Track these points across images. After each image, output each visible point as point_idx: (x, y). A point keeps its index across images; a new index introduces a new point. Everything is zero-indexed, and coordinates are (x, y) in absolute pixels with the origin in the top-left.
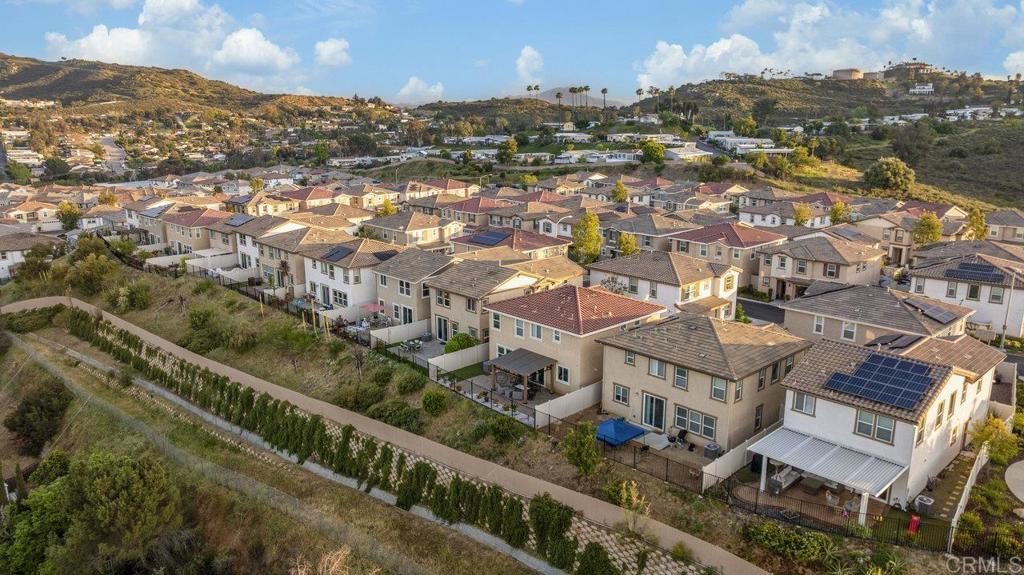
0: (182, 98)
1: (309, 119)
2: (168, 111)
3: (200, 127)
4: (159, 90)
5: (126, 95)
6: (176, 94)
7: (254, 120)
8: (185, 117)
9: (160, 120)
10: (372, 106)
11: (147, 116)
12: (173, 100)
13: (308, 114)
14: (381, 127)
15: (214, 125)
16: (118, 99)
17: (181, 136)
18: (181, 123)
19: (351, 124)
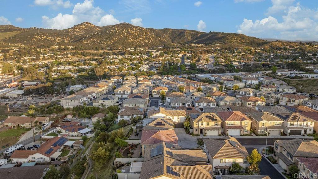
0: (239, 43)
1: (280, 51)
2: (232, 47)
3: (241, 53)
4: (232, 40)
5: (222, 42)
6: (237, 42)
7: (260, 51)
8: (237, 50)
9: (229, 50)
10: (307, 46)
11: (226, 49)
12: (235, 44)
13: (279, 49)
14: (309, 54)
15: (245, 52)
16: (220, 43)
17: (234, 56)
18: (235, 51)
19: (297, 53)
